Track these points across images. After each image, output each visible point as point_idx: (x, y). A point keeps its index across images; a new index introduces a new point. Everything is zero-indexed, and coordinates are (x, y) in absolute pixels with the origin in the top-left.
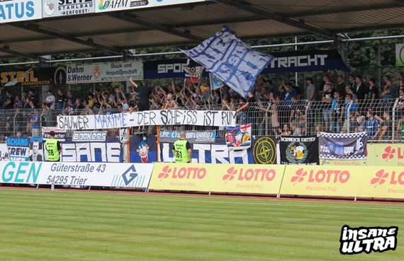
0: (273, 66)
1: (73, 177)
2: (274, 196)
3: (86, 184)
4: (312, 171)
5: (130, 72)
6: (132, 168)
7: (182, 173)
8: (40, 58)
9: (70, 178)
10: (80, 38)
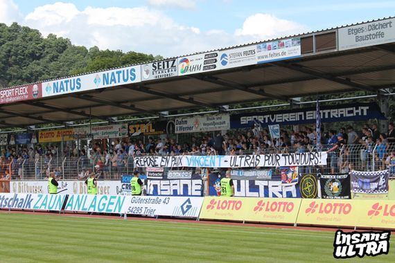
0: (327, 116)
1: (146, 208)
2: (292, 225)
3: (155, 213)
4: (322, 204)
5: (221, 123)
6: (189, 201)
7: (224, 205)
8: (160, 114)
9: (144, 208)
10: (182, 97)
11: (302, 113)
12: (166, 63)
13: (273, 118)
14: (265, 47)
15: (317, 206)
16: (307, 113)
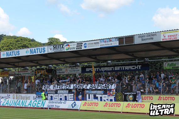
0: (123, 69)
1: (56, 105)
2: (120, 112)
3: (60, 107)
5: (77, 71)
6: (75, 102)
7: (91, 104)
8: (48, 66)
9: (55, 105)
10: (61, 59)
11: (113, 67)
12: (59, 46)
13: (100, 69)
14: (103, 41)
15: (130, 105)
16: (115, 67)
